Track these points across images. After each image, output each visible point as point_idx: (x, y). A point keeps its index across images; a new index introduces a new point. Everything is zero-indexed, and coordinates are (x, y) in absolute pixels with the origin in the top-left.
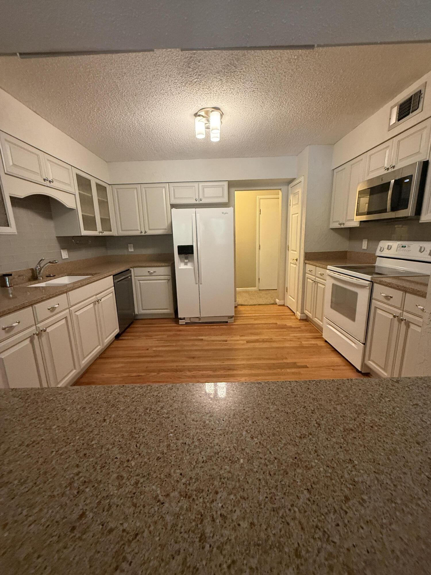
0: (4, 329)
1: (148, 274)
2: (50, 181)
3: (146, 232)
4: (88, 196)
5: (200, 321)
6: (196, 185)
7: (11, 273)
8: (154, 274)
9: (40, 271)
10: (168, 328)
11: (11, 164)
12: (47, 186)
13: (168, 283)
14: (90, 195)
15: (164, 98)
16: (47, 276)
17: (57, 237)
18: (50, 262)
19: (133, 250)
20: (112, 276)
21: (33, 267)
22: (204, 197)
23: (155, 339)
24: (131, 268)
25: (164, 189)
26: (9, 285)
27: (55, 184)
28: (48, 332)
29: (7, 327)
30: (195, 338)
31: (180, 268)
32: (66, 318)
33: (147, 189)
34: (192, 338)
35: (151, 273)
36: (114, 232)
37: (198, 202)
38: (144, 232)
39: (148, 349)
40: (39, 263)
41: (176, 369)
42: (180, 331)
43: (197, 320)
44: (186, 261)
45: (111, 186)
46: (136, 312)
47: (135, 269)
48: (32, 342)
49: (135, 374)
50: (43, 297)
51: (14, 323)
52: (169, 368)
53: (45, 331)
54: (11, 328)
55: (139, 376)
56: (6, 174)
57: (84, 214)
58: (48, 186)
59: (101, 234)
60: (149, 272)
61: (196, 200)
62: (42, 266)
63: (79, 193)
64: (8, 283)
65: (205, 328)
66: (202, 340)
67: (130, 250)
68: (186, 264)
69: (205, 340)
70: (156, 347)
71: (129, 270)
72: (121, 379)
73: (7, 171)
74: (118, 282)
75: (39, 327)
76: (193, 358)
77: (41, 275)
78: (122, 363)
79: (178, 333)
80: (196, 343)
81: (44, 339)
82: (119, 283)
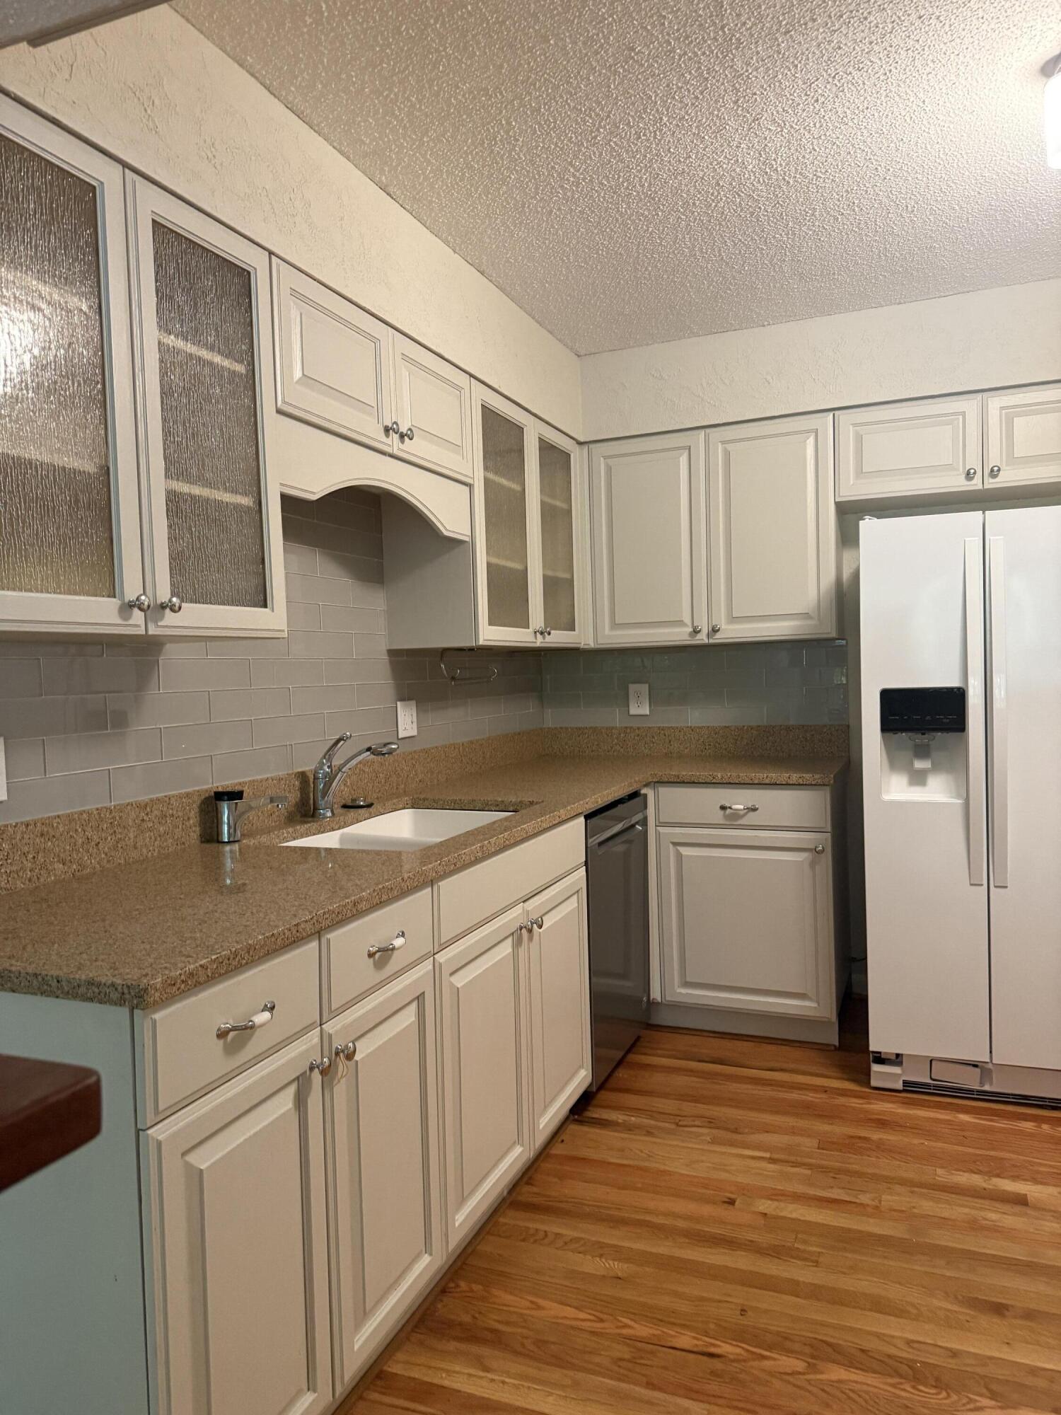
0: (222, 1035)
1: (719, 817)
2: (402, 436)
3: (715, 630)
4: (510, 489)
5: (987, 1088)
6: (970, 406)
7: (237, 788)
8: (751, 819)
9: (328, 785)
10: (810, 1097)
11: (298, 374)
12: (392, 456)
13: (813, 864)
14: (516, 487)
15: (914, 17)
16: (345, 806)
17: (393, 653)
18: (369, 749)
19: (645, 710)
20: (582, 819)
21: (308, 767)
22: (1012, 460)
23: (758, 1147)
24: (647, 785)
25: (811, 441)
26: (229, 838)
27: (416, 448)
28: (357, 1062)
29: (234, 1029)
30: (977, 1180)
31: (886, 797)
32: (420, 998)
33: (730, 447)
34: (964, 1179)
35: (736, 816)
36: (583, 636)
37: (976, 484)
38: (705, 631)
39: (731, 1202)
40: (329, 754)
41: (910, 1364)
42: (882, 1123)
43: (970, 1080)
44: (919, 764)
45: (585, 448)
46: (656, 994)
47: (663, 790)
48: (300, 1102)
49: (686, 1340)
50: (361, 899)
51: (256, 1013)
52: (871, 1344)
53: (350, 1056)
54: (246, 1030)
55: (712, 1355)
56: (279, 412)
57: (494, 560)
58: (396, 452)
59: (539, 642)
60: (723, 808)
61: (969, 476)
62: (337, 762)
63: (486, 480)
64: (226, 828)
65: (1021, 1132)
66: (1021, 1201)
67: (634, 710)
68: (918, 779)
69: (1040, 1208)
70: (776, 1195)
71: (635, 795)
72: (623, 1351)
73: (284, 402)
74: (600, 844)
75: (330, 1036)
76: (999, 1309)
77: (330, 798)
78: (619, 1253)
79: (876, 1135)
80: (994, 1215)
81: (341, 1090)
82: (604, 848)
